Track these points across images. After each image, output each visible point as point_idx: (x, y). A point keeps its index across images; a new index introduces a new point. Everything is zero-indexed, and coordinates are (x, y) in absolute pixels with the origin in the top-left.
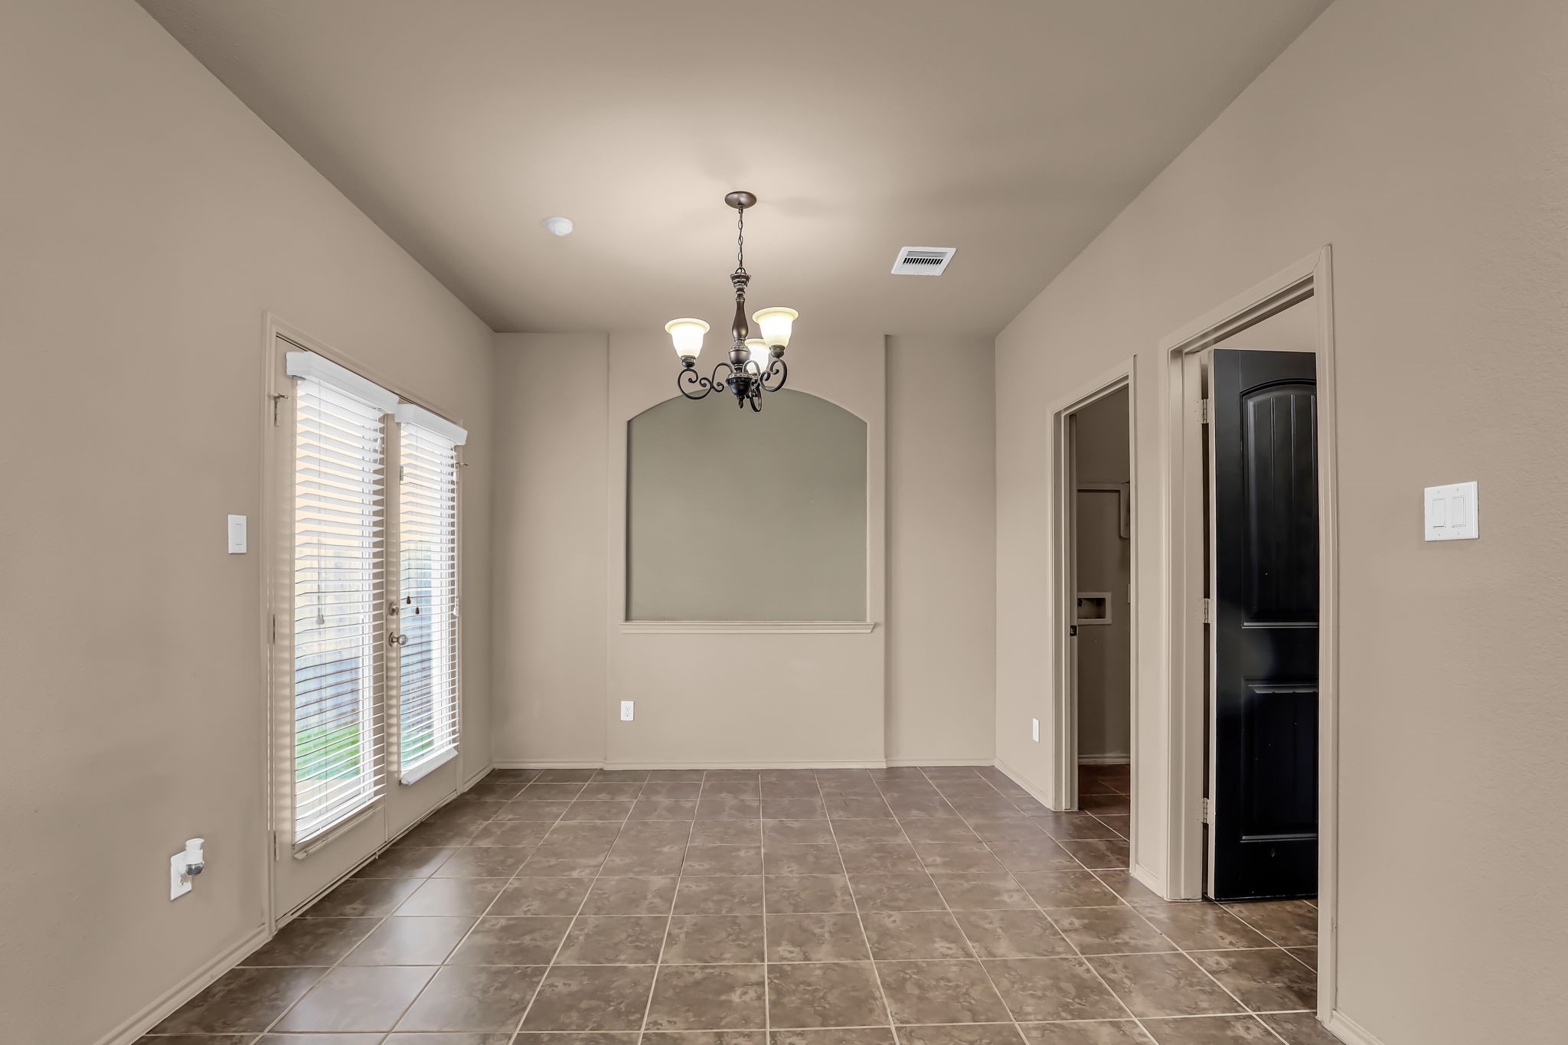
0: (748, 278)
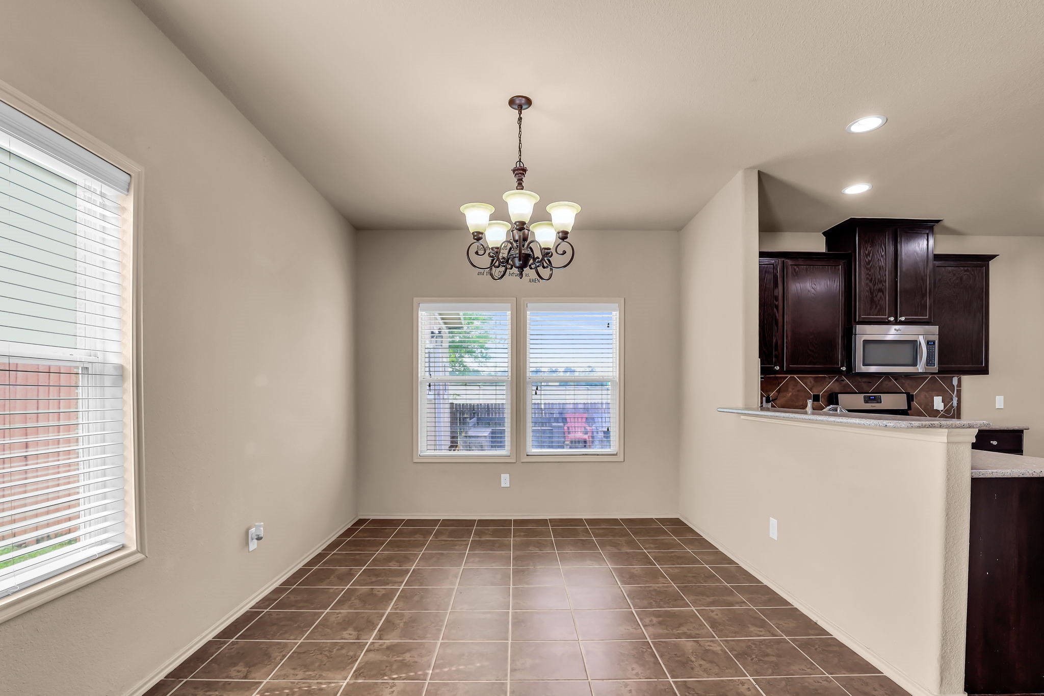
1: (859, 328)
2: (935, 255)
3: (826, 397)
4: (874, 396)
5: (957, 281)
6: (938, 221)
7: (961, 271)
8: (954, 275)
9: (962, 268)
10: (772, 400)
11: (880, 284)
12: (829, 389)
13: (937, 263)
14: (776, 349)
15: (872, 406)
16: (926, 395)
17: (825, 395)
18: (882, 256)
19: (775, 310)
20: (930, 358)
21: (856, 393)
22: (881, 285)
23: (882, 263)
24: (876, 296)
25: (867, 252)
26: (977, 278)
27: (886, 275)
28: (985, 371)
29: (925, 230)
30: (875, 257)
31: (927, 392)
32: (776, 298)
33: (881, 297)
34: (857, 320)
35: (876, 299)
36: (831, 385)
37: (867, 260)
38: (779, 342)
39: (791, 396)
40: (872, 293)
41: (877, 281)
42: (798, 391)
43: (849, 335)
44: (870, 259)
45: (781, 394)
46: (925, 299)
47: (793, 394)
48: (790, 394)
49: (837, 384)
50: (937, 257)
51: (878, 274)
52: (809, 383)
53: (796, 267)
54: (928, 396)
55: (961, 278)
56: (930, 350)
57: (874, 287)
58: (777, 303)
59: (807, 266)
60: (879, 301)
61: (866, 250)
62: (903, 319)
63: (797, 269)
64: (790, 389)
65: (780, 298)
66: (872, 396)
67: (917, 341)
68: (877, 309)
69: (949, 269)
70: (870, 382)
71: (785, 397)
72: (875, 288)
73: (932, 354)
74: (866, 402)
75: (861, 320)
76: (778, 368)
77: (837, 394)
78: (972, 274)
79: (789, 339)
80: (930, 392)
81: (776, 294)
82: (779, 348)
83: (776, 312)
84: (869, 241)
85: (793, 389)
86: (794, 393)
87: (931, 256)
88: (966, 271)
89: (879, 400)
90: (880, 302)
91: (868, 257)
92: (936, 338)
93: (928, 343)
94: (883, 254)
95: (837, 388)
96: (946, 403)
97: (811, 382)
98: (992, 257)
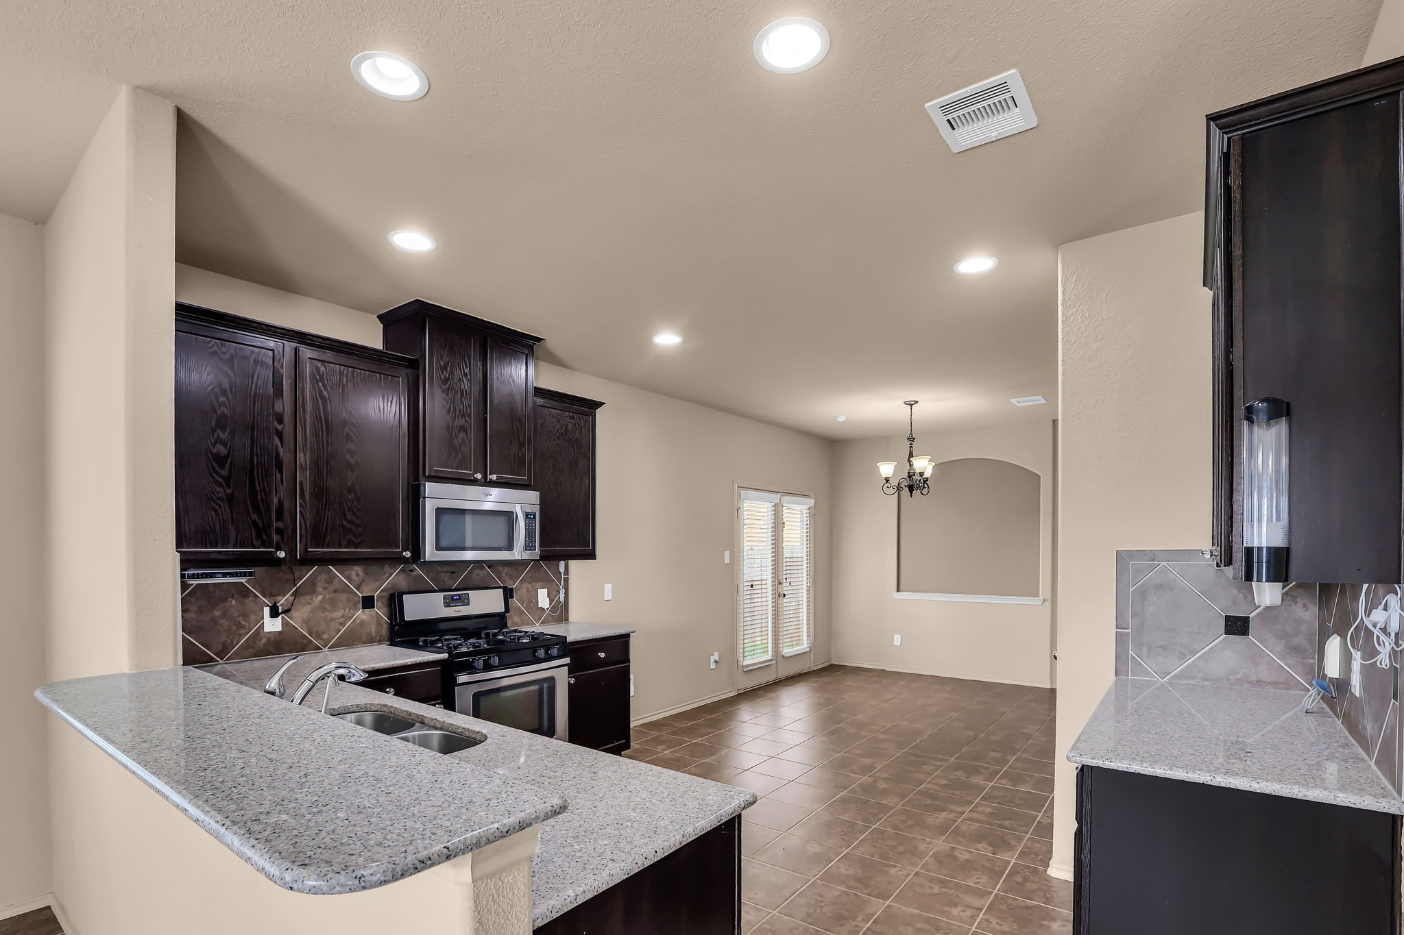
0: (914, 439)
1: (430, 488)
2: (535, 388)
3: (385, 600)
4: (459, 595)
5: (562, 431)
6: (539, 340)
7: (567, 417)
8: (559, 421)
9: (567, 413)
10: (283, 612)
11: (462, 417)
12: (390, 585)
13: (539, 401)
14: (280, 516)
15: (455, 611)
16: (528, 588)
17: (384, 597)
18: (465, 375)
19: (277, 440)
20: (529, 539)
21: (434, 591)
22: (464, 420)
23: (465, 386)
24: (457, 437)
25: (442, 363)
26: (583, 430)
27: (470, 406)
28: (591, 555)
29: (524, 349)
30: (454, 375)
31: (529, 583)
32: (280, 418)
33: (463, 440)
34: (427, 475)
35: (456, 442)
36: (394, 577)
37: (443, 377)
38: (286, 505)
39: (320, 602)
40: (450, 432)
41: (457, 414)
42: (335, 591)
43: (415, 497)
44: (447, 376)
45: (303, 599)
46: (523, 450)
47: (324, 597)
48: (320, 597)
49: (402, 577)
50: (539, 392)
51: (459, 402)
52: (354, 577)
53: (319, 364)
54: (531, 589)
55: (566, 426)
56: (529, 526)
57: (453, 423)
58: (280, 427)
59: (343, 367)
60: (460, 446)
61: (442, 360)
62: (494, 477)
63: (323, 369)
64: (319, 589)
65: (287, 418)
66: (456, 595)
67: (512, 512)
68: (458, 458)
69: (552, 412)
70: (453, 573)
71: (310, 604)
72: (455, 424)
73: (532, 533)
74: (447, 605)
75: (433, 474)
76: (282, 554)
77: (401, 594)
78: (578, 424)
79: (307, 497)
80: (534, 584)
81: (279, 407)
82: (286, 515)
83: (279, 444)
84: (446, 346)
85: (325, 589)
86: (328, 596)
87: (531, 390)
88: (572, 418)
89: (465, 601)
90: (462, 448)
91: (445, 373)
92: (536, 510)
93: (527, 515)
94: (466, 371)
95: (403, 583)
96: (552, 597)
97: (358, 575)
98: (599, 404)
